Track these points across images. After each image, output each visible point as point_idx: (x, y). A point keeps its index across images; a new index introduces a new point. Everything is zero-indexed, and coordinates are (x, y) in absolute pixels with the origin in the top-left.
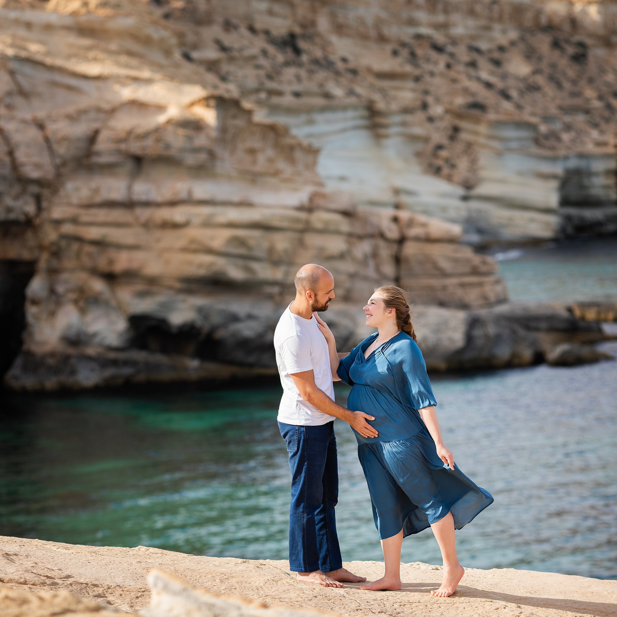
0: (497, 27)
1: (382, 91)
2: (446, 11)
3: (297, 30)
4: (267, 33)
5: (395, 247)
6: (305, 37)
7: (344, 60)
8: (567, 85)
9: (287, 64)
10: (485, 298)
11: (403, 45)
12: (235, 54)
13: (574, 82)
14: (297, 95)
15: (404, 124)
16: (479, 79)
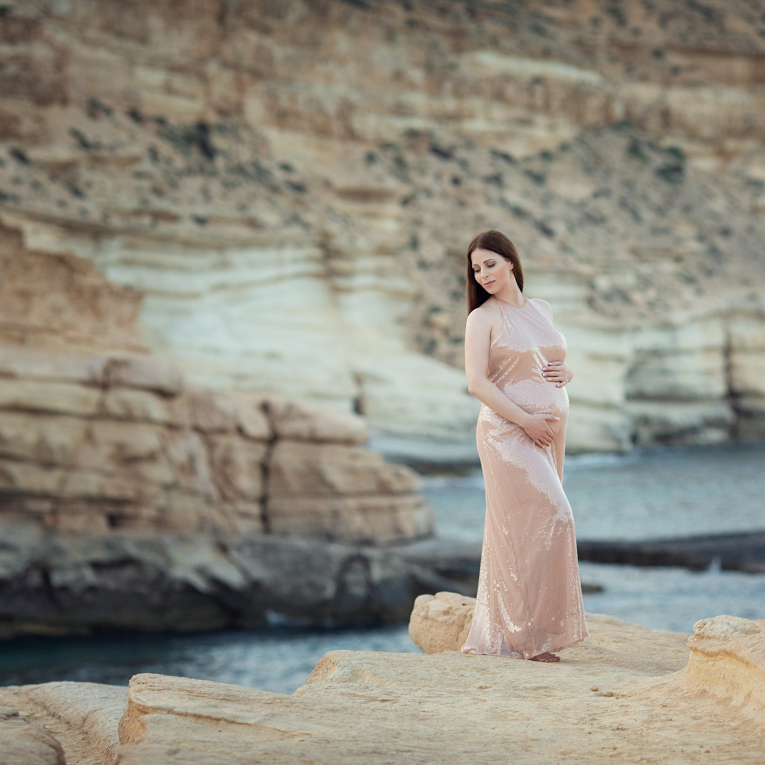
0: (541, 120)
1: (346, 219)
2: (458, 94)
3: (212, 118)
4: (161, 121)
5: (261, 449)
6: (222, 129)
7: (286, 168)
8: (647, 215)
9: (189, 172)
10: (398, 530)
11: (386, 146)
12: (105, 153)
13: (661, 211)
14: (201, 221)
15: (380, 273)
16: (503, 202)
